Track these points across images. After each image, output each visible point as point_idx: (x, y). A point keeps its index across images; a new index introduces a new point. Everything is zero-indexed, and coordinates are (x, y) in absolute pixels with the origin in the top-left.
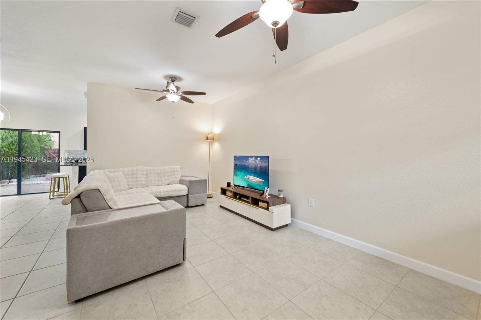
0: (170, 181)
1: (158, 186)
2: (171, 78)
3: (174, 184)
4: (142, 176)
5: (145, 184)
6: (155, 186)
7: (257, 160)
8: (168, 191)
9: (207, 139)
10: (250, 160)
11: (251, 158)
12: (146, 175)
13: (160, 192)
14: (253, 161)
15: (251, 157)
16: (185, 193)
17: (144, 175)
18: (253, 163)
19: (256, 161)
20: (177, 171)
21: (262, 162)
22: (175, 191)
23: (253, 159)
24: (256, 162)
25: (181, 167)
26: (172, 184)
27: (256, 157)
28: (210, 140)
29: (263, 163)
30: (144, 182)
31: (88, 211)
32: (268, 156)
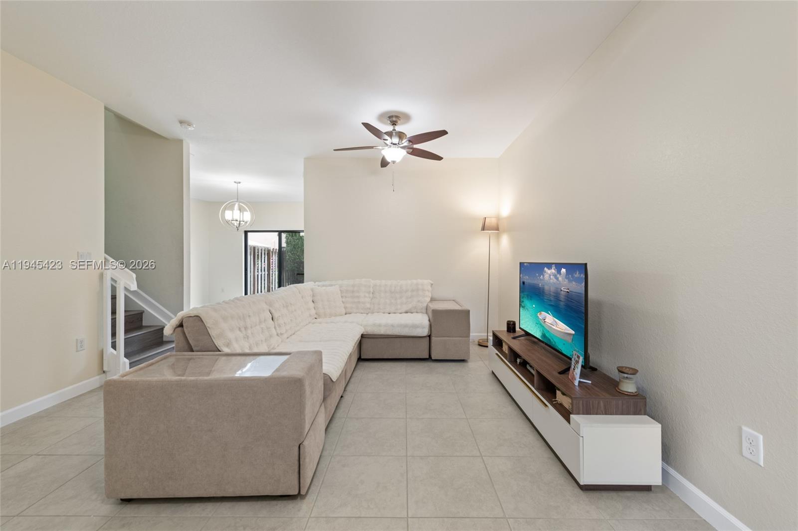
0: (409, 306)
1: (389, 313)
2: (390, 117)
3: (417, 312)
4: (367, 295)
5: (370, 309)
6: (384, 313)
7: (560, 274)
8: (393, 326)
9: (483, 229)
10: (547, 273)
11: (549, 269)
12: (373, 293)
13: (380, 325)
14: (552, 277)
15: (549, 265)
16: (425, 332)
17: (369, 292)
18: (552, 281)
19: (558, 276)
20: (423, 290)
21: (570, 281)
22: (406, 326)
23: (553, 271)
24: (557, 279)
25: (432, 283)
26: (412, 313)
27: (559, 266)
28: (488, 230)
29: (574, 283)
30: (368, 306)
31: (194, 349)
32: (586, 264)
